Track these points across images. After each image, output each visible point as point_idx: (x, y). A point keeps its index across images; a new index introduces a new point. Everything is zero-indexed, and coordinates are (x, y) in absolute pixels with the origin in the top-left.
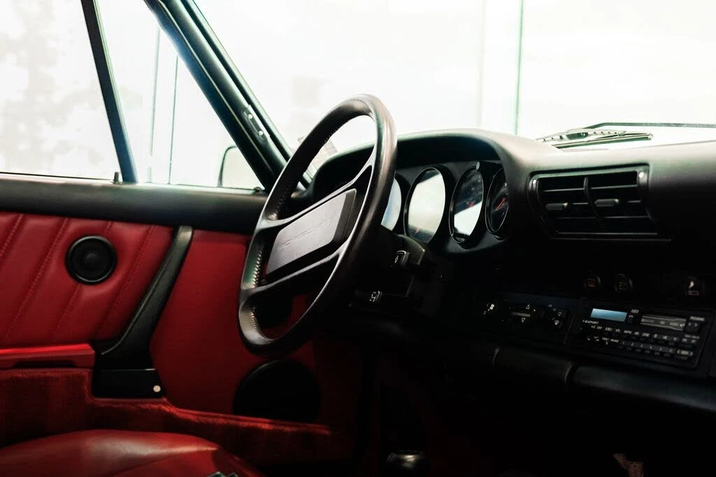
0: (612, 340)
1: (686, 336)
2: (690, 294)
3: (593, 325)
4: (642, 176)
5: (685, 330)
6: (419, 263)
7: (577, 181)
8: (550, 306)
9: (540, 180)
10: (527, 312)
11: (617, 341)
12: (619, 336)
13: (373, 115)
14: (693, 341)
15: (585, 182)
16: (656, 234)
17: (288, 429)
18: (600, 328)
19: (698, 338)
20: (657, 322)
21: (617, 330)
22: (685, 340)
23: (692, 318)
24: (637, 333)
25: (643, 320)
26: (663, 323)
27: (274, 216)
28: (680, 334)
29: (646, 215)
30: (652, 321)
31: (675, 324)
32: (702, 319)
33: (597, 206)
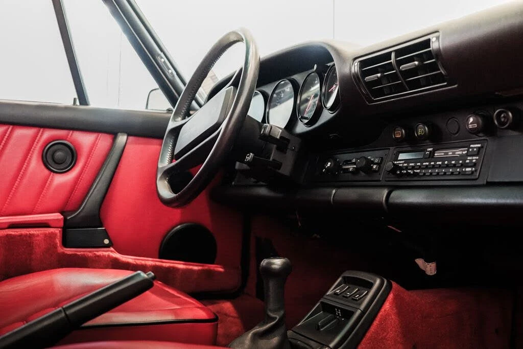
0: (415, 171)
1: (469, 158)
2: (471, 127)
3: (401, 163)
4: (434, 45)
5: (467, 155)
6: (278, 137)
7: (388, 56)
8: (369, 157)
9: (361, 62)
10: (354, 163)
11: (418, 171)
12: (420, 168)
13: (244, 41)
14: (474, 161)
15: (393, 55)
16: (445, 83)
17: (196, 268)
18: (406, 165)
19: (477, 158)
20: (447, 154)
21: (418, 164)
22: (468, 161)
23: (471, 146)
24: (433, 163)
25: (436, 154)
26: (450, 153)
27: (180, 119)
28: (463, 157)
29: (439, 70)
30: (443, 154)
31: (460, 153)
32: (479, 145)
33: (403, 70)
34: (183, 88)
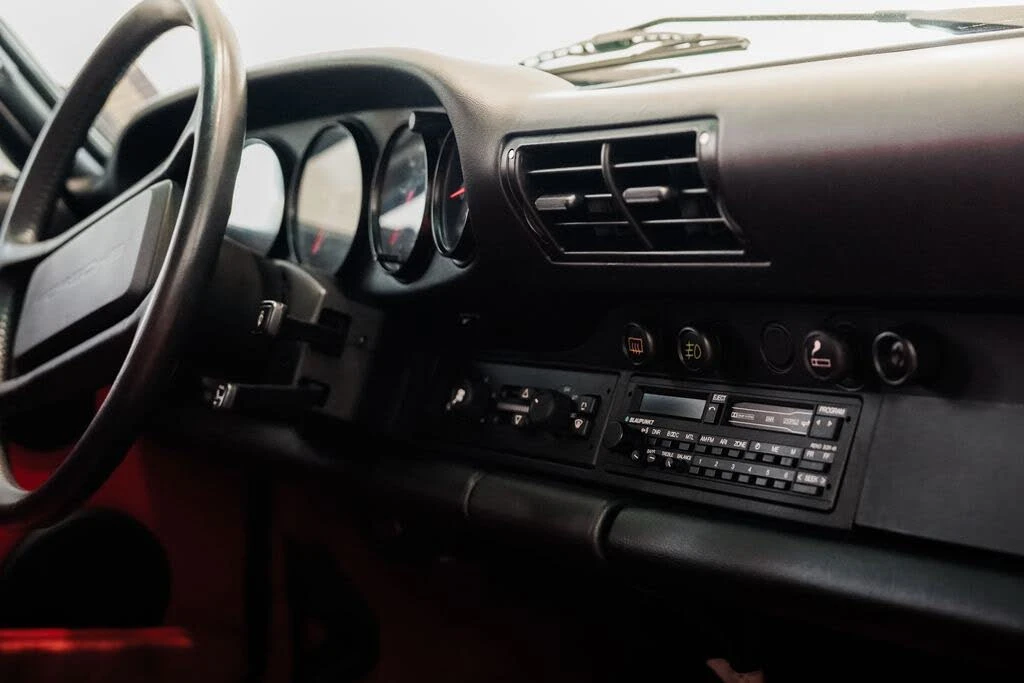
0: (680, 456)
1: (813, 445)
2: (816, 365)
3: (645, 426)
4: (706, 143)
5: (811, 436)
6: (314, 320)
7: (590, 152)
8: (567, 390)
9: (522, 149)
10: (526, 402)
11: (688, 458)
12: (692, 448)
13: (195, 22)
14: (826, 456)
15: (604, 152)
16: (741, 252)
17: (104, 645)
18: (657, 432)
19: (834, 449)
20: (760, 418)
21: (687, 437)
22: (810, 454)
23: (823, 409)
24: (724, 442)
25: (735, 415)
26: (770, 419)
27: (29, 235)
28: (801, 441)
29: (719, 216)
30: (752, 417)
31: (794, 422)
32: (841, 412)
33: (628, 201)
34: (48, 116)
